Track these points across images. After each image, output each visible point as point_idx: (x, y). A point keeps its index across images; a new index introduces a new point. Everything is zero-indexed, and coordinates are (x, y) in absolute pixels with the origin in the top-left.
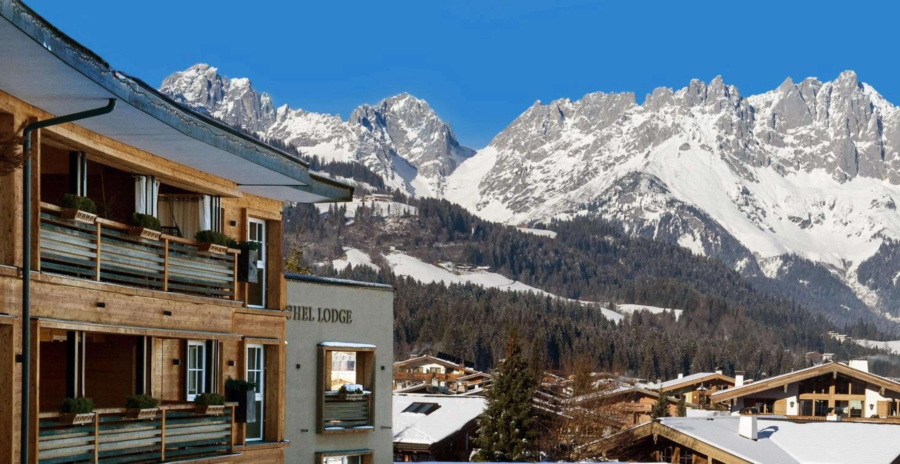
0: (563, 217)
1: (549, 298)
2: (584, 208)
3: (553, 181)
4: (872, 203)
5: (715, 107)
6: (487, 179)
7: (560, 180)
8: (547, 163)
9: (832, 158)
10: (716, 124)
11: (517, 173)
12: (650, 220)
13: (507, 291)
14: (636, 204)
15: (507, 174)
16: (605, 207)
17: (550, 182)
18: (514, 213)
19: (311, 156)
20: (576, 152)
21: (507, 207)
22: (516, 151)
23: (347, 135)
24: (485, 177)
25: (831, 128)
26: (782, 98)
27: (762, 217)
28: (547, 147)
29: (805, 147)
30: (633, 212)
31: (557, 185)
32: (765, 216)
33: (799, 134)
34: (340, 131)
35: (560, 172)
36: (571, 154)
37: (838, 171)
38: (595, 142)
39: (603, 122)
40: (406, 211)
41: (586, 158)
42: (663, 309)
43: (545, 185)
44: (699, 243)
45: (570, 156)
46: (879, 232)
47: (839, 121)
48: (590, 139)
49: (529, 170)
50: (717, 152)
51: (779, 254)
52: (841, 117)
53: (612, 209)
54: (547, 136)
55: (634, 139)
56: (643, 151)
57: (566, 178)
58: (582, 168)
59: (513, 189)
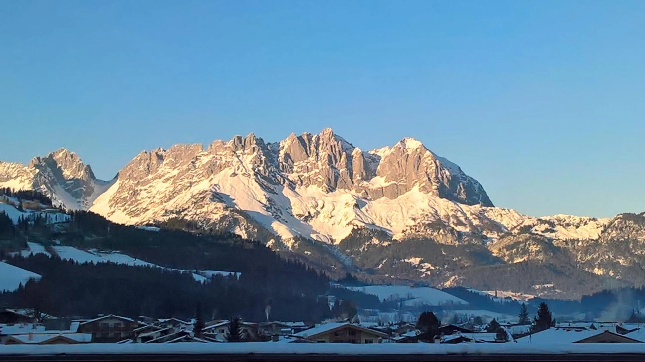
0: (161, 219)
1: (160, 269)
2: (173, 213)
3: (154, 197)
4: (345, 205)
5: (250, 151)
6: (114, 197)
7: (158, 196)
8: (150, 187)
9: (321, 179)
10: (251, 161)
11: (131, 194)
12: (214, 219)
13: (133, 265)
14: (205, 210)
15: (125, 194)
16: (186, 212)
17: (152, 198)
18: (130, 218)
19: (6, 188)
20: (168, 180)
21: (126, 215)
22: (131, 180)
23: (27, 175)
24: (113, 196)
25: (319, 162)
26: (289, 144)
27: (280, 215)
28: (150, 177)
29: (304, 173)
30: (203, 214)
31: (157, 200)
32: (282, 214)
33: (300, 165)
34: (23, 173)
35: (158, 192)
36: (164, 181)
37: (324, 186)
38: (179, 174)
39: (183, 162)
40: (67, 218)
41: (174, 183)
42: (229, 273)
43: (149, 200)
44: (244, 231)
45: (164, 182)
46: (351, 222)
47: (324, 157)
48: (175, 172)
49: (139, 191)
50: (253, 177)
51: (292, 236)
52: (326, 154)
53: (191, 213)
54: (148, 170)
55: (203, 171)
56: (208, 177)
57: (162, 196)
58: (171, 189)
59: (129, 203)
